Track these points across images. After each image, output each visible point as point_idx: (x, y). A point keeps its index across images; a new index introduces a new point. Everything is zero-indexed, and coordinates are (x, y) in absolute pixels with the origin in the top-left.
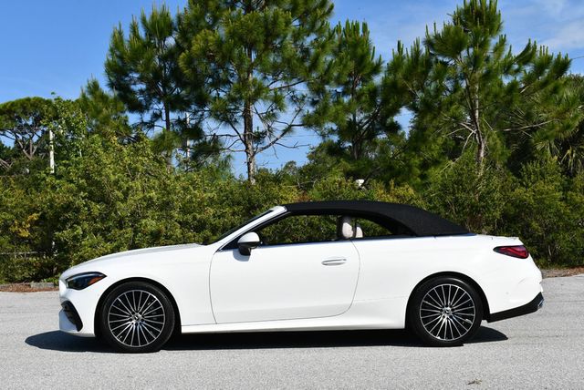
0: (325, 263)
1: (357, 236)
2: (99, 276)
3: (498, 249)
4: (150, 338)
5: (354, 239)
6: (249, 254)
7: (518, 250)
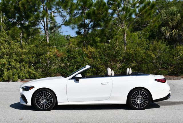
0: (102, 84)
1: (112, 75)
2: (32, 87)
3: (156, 80)
4: (48, 107)
5: (111, 76)
6: (79, 81)
7: (163, 80)
